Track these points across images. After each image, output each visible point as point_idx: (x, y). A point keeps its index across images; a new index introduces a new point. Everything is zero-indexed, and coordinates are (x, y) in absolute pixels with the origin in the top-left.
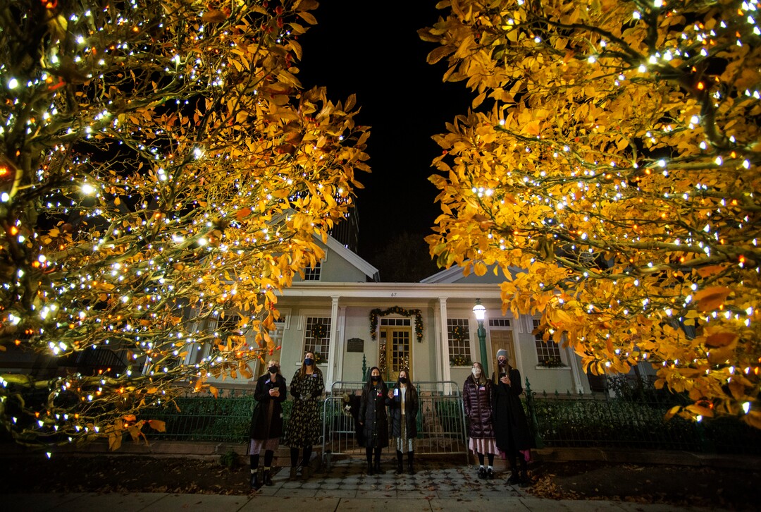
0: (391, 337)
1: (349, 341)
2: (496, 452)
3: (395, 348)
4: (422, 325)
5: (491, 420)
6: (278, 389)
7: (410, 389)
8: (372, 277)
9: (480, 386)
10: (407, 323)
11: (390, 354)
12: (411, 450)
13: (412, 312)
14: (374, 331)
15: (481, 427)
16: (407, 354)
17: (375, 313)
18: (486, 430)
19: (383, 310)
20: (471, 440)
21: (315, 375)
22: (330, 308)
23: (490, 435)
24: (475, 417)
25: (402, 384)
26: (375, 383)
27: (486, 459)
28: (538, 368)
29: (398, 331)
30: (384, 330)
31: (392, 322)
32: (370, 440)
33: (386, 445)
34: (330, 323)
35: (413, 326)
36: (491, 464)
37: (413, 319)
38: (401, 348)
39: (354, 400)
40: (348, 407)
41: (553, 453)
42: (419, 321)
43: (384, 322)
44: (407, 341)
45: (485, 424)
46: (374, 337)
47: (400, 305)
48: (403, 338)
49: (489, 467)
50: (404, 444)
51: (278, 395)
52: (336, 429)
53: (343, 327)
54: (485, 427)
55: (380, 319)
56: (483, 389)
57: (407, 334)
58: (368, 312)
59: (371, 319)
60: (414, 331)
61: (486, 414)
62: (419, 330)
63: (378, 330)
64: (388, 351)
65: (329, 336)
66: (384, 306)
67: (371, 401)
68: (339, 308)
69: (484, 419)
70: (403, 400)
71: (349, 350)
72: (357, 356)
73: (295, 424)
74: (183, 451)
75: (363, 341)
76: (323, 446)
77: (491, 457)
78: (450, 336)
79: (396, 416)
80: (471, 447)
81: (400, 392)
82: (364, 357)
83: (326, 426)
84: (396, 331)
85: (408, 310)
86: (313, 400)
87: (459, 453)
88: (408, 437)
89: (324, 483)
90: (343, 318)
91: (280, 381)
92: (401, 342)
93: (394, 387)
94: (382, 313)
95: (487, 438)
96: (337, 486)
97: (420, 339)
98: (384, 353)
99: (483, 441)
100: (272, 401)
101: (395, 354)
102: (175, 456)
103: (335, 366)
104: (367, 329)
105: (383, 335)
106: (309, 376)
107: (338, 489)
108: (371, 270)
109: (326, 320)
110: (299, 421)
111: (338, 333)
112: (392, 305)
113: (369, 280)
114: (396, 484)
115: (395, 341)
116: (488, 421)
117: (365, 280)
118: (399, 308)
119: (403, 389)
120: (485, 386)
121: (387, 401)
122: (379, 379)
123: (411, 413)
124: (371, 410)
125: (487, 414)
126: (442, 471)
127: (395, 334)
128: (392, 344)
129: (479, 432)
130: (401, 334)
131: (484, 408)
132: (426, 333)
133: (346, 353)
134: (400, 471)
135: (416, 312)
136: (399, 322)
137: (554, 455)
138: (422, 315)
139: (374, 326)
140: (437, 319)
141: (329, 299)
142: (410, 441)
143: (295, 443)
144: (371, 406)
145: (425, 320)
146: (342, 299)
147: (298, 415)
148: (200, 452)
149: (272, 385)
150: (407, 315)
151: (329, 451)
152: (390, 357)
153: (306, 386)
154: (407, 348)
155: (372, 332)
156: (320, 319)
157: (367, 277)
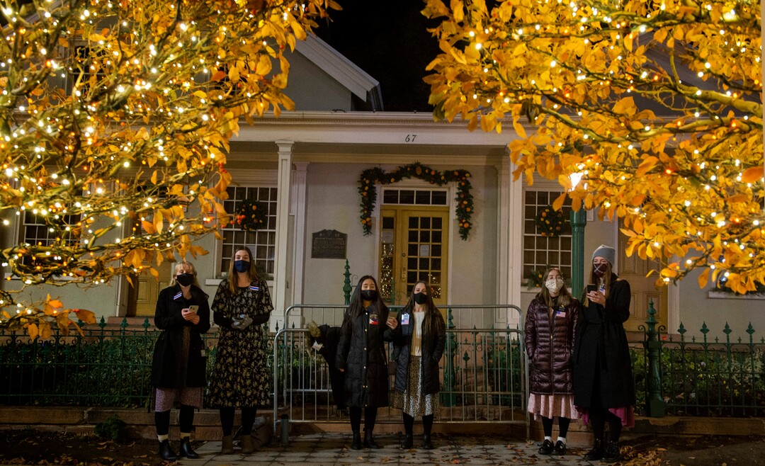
0: (403, 229)
1: (315, 235)
2: (574, 415)
3: (413, 250)
4: (470, 204)
5: (570, 365)
6: (197, 308)
7: (432, 314)
8: (363, 97)
9: (557, 309)
10: (440, 198)
11: (401, 262)
12: (428, 412)
13: (450, 176)
14: (368, 215)
15: (551, 376)
16: (437, 264)
17: (371, 177)
18: (559, 381)
19: (388, 170)
20: (532, 397)
21: (256, 289)
22: (274, 166)
23: (564, 390)
24: (542, 360)
25: (417, 306)
26: (367, 304)
27: (556, 427)
28: (712, 295)
29: (419, 215)
30: (389, 214)
31: (407, 197)
32: (356, 396)
33: (386, 403)
34: (274, 196)
35: (452, 204)
36: (563, 434)
37: (452, 191)
38: (424, 251)
39: (327, 335)
40: (317, 346)
41: (679, 423)
42: (465, 196)
43: (390, 197)
44: (437, 237)
45: (559, 372)
46: (368, 228)
47: (425, 160)
48: (429, 231)
49: (560, 439)
50: (417, 405)
51: (197, 320)
52: (295, 386)
53: (302, 207)
54: (557, 377)
55: (380, 189)
56: (562, 314)
57: (438, 222)
58: (356, 176)
59: (362, 190)
60: (453, 215)
61: (562, 356)
62: (464, 214)
63: (376, 214)
64: (398, 256)
65: (273, 225)
66: (390, 163)
67: (359, 332)
68: (293, 167)
69: (558, 364)
70: (418, 331)
71: (314, 255)
72: (333, 267)
73: (227, 369)
74: (26, 420)
75: (344, 236)
76: (275, 411)
77: (565, 423)
78: (528, 227)
79: (403, 360)
80: (531, 408)
81: (412, 320)
82: (348, 267)
83: (279, 381)
84: (415, 215)
85: (442, 171)
86: (255, 331)
87: (513, 422)
88: (424, 392)
89: (279, 456)
90: (303, 187)
91: (198, 297)
92: (425, 238)
93: (403, 311)
94: (385, 178)
95: (559, 394)
96: (303, 459)
97: (464, 233)
98: (388, 262)
99: (551, 398)
100: (186, 331)
101: (412, 263)
102: (13, 427)
103: (288, 286)
104: (355, 211)
105: (388, 223)
106: (244, 289)
107: (305, 461)
108: (362, 83)
109: (264, 192)
110: (233, 365)
111: (291, 218)
112: (408, 160)
113: (358, 104)
114: (400, 457)
115: (413, 236)
116: (564, 367)
117: (349, 104)
118: (423, 168)
119: (420, 315)
120: (566, 310)
121: (386, 334)
122: (374, 296)
123: (431, 353)
124: (359, 347)
125: (564, 355)
126: (482, 447)
127: (413, 222)
128: (406, 243)
129: (545, 385)
130: (425, 222)
131: (560, 347)
132: (479, 220)
133: (310, 260)
134: (409, 445)
135: (460, 176)
136: (423, 198)
137: (679, 427)
138: (473, 182)
139: (368, 205)
140: (503, 190)
141: (272, 147)
142: (428, 399)
143: (229, 399)
144: (358, 341)
145: (479, 192)
146: (299, 148)
147: (230, 354)
148: (56, 420)
149: (184, 303)
150: (440, 183)
151: (285, 417)
152: (402, 269)
153: (242, 306)
154: (437, 250)
155: (363, 218)
156: (252, 191)
157: (355, 99)
